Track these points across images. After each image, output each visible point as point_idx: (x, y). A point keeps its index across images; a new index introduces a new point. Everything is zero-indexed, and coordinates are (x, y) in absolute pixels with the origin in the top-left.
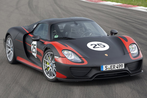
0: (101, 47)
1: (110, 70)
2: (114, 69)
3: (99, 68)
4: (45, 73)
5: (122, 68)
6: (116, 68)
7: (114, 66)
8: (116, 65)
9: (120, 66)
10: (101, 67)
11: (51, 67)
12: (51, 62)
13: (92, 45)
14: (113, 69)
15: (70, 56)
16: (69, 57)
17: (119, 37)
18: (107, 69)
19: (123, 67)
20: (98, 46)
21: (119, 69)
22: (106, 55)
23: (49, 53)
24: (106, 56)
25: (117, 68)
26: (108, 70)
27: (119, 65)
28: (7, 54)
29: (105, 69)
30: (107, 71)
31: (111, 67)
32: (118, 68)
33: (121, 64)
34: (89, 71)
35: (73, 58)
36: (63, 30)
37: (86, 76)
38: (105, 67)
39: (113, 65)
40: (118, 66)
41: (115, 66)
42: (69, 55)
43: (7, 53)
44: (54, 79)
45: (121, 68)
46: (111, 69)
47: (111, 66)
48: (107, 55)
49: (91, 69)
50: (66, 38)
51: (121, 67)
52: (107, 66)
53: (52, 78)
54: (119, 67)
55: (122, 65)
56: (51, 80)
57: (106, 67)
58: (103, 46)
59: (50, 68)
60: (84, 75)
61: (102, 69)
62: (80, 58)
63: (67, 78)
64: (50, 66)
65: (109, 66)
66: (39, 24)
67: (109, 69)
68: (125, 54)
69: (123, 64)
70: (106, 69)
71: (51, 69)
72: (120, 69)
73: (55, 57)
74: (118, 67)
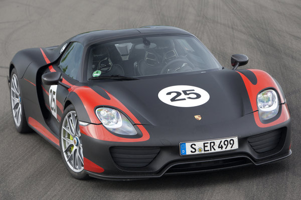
0: (189, 98)
1: (203, 152)
2: (213, 151)
3: (175, 149)
4: (67, 159)
5: (232, 149)
6: (216, 147)
7: (212, 144)
8: (217, 142)
9: (226, 143)
10: (181, 147)
11: (77, 145)
12: (76, 135)
13: (169, 94)
14: (210, 152)
15: (115, 120)
16: (111, 123)
17: (241, 74)
18: (194, 152)
19: (236, 146)
20: (183, 96)
21: (224, 149)
22: (196, 117)
23: (71, 113)
24: (197, 120)
25: (219, 147)
26: (197, 153)
27: (223, 140)
28: (13, 111)
29: (192, 151)
30: (196, 156)
31: (205, 147)
32: (222, 147)
33: (229, 140)
34: (154, 156)
35: (120, 126)
36: (128, 56)
37: (147, 167)
38: (191, 146)
39: (209, 142)
40: (222, 143)
41: (214, 144)
42: (112, 118)
43: (13, 107)
44: (82, 173)
45: (229, 148)
46: (205, 151)
47: (204, 144)
48: (200, 119)
49: (158, 151)
50: (117, 76)
51: (230, 146)
52: (195, 145)
53: (78, 170)
54: (225, 147)
55: (232, 142)
56: (76, 174)
57: (193, 146)
58: (195, 96)
59: (75, 147)
60: (145, 165)
61: (183, 152)
62: (134, 125)
63: (106, 173)
64: (75, 143)
65: (199, 145)
66: (70, 43)
67: (200, 150)
68: (242, 115)
69: (236, 139)
70: (194, 150)
71: (76, 150)
72: (226, 150)
73: (81, 123)
74: (223, 145)
